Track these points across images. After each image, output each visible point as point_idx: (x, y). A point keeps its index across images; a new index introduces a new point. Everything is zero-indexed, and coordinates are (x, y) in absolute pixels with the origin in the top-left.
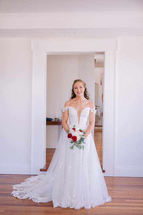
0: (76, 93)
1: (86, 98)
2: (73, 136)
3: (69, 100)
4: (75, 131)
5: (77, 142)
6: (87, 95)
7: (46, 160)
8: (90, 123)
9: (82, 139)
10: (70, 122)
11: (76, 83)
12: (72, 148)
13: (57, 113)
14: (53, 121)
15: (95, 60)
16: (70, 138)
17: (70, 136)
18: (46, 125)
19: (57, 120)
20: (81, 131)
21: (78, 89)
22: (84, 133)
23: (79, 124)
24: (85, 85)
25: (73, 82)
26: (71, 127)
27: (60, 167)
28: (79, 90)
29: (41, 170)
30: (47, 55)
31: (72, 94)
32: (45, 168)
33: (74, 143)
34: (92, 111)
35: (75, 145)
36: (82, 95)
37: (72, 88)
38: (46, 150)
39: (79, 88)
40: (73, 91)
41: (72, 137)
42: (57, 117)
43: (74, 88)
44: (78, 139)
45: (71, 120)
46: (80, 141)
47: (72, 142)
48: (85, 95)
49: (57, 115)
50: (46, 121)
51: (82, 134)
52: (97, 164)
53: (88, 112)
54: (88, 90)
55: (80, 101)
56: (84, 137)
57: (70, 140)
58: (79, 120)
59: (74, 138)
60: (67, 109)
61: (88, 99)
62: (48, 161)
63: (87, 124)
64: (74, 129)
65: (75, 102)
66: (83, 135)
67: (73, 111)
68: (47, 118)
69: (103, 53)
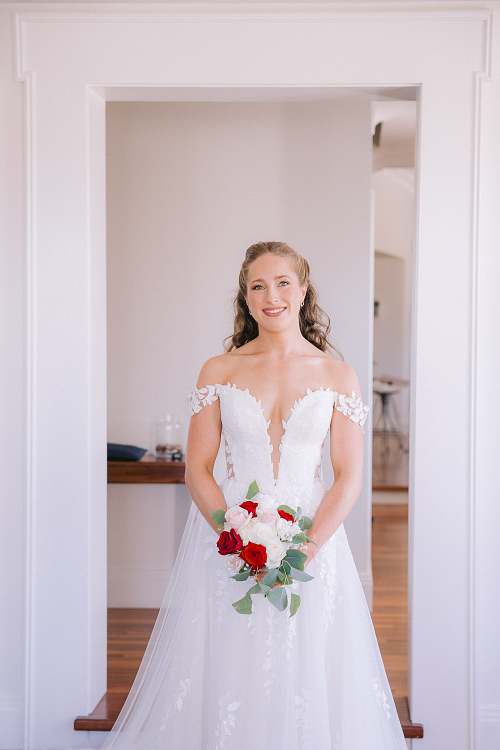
0: (257, 314)
1: (313, 342)
2: (245, 543)
3: (220, 350)
4: (255, 515)
5: (266, 577)
6: (316, 325)
7: (110, 671)
8: (339, 473)
9: (294, 560)
10: (230, 466)
11: (259, 259)
12: (244, 606)
13: (169, 418)
14: (145, 459)
15: (379, 127)
16: (233, 556)
17: (229, 543)
18: (109, 481)
19: (168, 456)
20: (285, 515)
21: (268, 293)
22: (307, 526)
23: (276, 477)
24: (304, 270)
25: (243, 258)
26: (235, 495)
27: (179, 703)
28: (275, 294)
29: (81, 725)
30: (109, 105)
31: (238, 319)
32: (103, 715)
33: (251, 581)
34: (344, 409)
35: (257, 589)
36: (288, 323)
37: (236, 287)
38: (109, 617)
39: (273, 285)
40: (242, 302)
41: (243, 548)
42: (169, 440)
43: (249, 289)
44: (274, 558)
45: (233, 459)
46: (284, 569)
47: (241, 577)
48: (308, 327)
49: (169, 428)
50: (109, 459)
51: (293, 529)
52: (376, 686)
53: (324, 417)
54: (320, 300)
55: (281, 357)
56: (304, 548)
57: (234, 562)
58: (276, 456)
59: (255, 556)
60: (210, 400)
61: (320, 347)
62: (121, 677)
63: (317, 475)
64: (250, 507)
65: (255, 360)
66: (297, 539)
67: (246, 410)
68: (109, 445)
69: (410, 94)
